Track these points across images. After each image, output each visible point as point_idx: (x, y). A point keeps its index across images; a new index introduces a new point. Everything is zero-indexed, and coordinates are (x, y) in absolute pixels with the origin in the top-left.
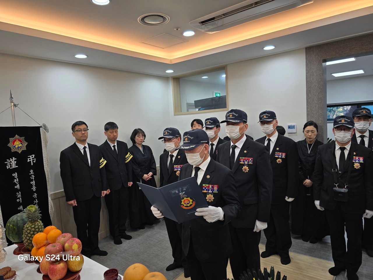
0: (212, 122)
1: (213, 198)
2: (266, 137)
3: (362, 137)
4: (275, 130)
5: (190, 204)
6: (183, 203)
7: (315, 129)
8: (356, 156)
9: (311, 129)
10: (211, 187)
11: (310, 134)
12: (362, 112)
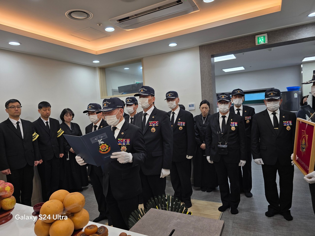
0: (131, 100)
1: (126, 149)
2: (172, 111)
3: (238, 110)
4: (177, 105)
5: (106, 149)
6: (100, 149)
7: (208, 106)
8: (232, 121)
9: (205, 106)
10: (124, 141)
11: (204, 110)
12: (237, 92)
